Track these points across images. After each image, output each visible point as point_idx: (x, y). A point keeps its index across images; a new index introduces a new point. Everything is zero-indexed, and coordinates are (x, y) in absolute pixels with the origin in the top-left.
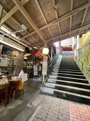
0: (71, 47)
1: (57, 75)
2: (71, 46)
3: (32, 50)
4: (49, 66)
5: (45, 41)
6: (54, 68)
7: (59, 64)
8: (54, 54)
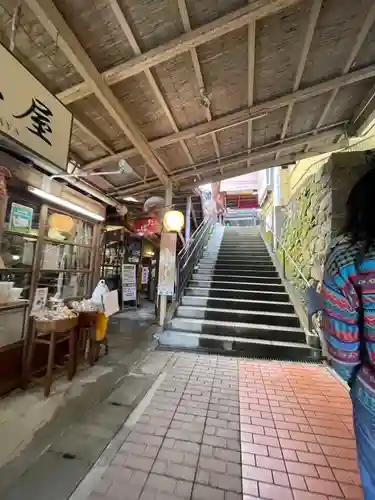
0: (255, 193)
1: (207, 294)
2: (255, 191)
3: (126, 216)
4: (181, 267)
5: (166, 179)
6: (195, 272)
7: (215, 258)
8: (196, 225)
